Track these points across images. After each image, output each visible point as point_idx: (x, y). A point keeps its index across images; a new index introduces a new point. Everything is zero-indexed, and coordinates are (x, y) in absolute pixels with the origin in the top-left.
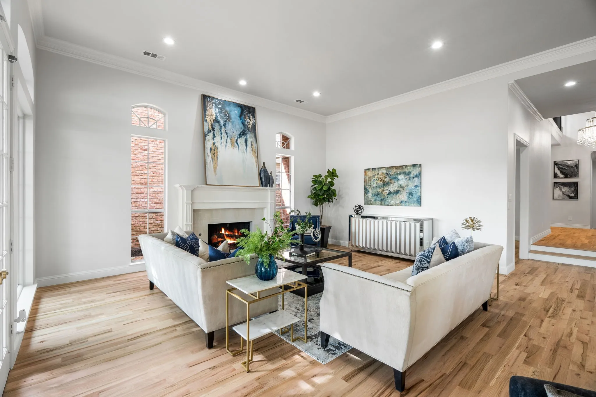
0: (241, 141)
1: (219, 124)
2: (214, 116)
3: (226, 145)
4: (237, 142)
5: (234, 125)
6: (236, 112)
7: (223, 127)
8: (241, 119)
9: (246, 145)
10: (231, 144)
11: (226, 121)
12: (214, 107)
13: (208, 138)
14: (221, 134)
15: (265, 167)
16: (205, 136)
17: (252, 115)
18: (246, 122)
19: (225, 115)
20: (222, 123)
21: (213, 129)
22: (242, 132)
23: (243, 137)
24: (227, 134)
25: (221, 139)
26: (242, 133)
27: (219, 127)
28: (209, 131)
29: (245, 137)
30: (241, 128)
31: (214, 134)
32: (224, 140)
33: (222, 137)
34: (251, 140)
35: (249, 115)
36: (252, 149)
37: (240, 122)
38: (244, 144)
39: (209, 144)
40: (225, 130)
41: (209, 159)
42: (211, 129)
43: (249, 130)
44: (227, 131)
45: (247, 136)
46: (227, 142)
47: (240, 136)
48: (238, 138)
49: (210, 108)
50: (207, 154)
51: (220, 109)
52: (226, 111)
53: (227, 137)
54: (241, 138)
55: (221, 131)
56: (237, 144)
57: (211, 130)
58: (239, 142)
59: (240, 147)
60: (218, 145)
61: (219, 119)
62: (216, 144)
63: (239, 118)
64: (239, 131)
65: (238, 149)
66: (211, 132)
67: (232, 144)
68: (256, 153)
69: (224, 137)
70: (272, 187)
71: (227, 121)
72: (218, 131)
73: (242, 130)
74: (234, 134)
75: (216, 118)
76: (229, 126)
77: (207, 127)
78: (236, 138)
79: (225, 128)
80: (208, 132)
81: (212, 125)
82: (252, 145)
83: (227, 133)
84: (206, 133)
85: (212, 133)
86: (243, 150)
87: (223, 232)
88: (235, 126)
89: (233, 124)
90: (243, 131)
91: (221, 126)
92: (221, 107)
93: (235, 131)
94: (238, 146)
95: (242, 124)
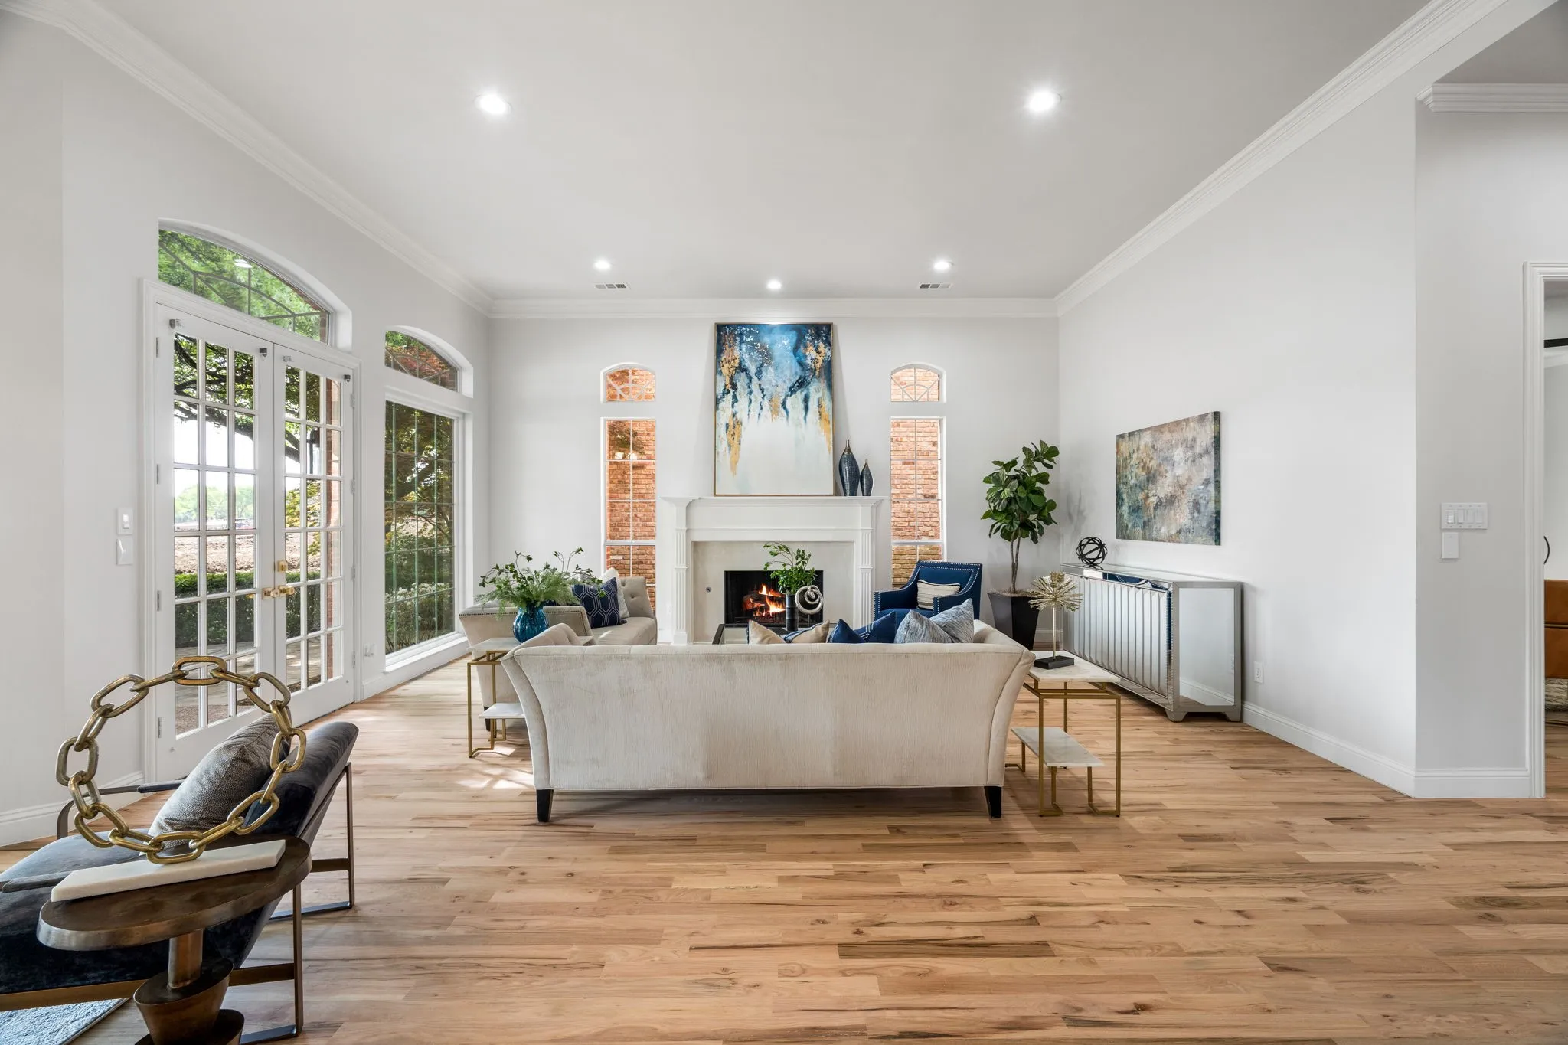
0: (795, 402)
1: (747, 374)
2: (737, 361)
3: (759, 414)
4: (784, 404)
5: (779, 370)
6: (786, 344)
7: (755, 379)
8: (795, 356)
9: (806, 409)
10: (771, 411)
11: (761, 366)
12: (737, 342)
13: (722, 405)
14: (750, 392)
15: (849, 451)
16: (717, 401)
17: (823, 341)
18: (809, 358)
19: (762, 353)
20: (753, 370)
21: (734, 386)
22: (798, 381)
23: (799, 392)
24: (762, 392)
25: (750, 403)
26: (797, 384)
27: (747, 381)
28: (726, 392)
29: (805, 392)
30: (796, 373)
31: (734, 397)
32: (755, 405)
33: (751, 400)
34: (820, 395)
35: (816, 342)
36: (820, 415)
37: (794, 361)
38: (802, 406)
39: (725, 417)
40: (760, 385)
41: (723, 447)
42: (729, 386)
43: (814, 374)
44: (762, 386)
45: (808, 389)
46: (762, 408)
47: (792, 390)
48: (787, 396)
49: (730, 347)
50: (720, 436)
51: (751, 343)
52: (762, 346)
53: (763, 398)
54: (793, 396)
55: (749, 388)
56: (785, 408)
57: (730, 389)
58: (788, 405)
59: (790, 414)
60: (742, 415)
61: (746, 364)
62: (737, 415)
63: (792, 354)
64: (790, 380)
65: (785, 419)
66: (729, 392)
67: (774, 411)
68: (829, 423)
69: (756, 398)
70: (868, 494)
71: (765, 364)
72: (744, 389)
73: (797, 378)
74: (779, 389)
75: (740, 364)
76: (769, 374)
77: (723, 384)
78: (783, 397)
79: (759, 379)
80: (723, 394)
81: (731, 379)
82: (820, 406)
83: (762, 390)
84: (719, 397)
85: (731, 393)
86: (798, 419)
87: (764, 591)
88: (782, 372)
89: (776, 369)
90: (800, 379)
91: (750, 379)
92: (752, 339)
93: (780, 383)
94: (787, 412)
95: (797, 365)
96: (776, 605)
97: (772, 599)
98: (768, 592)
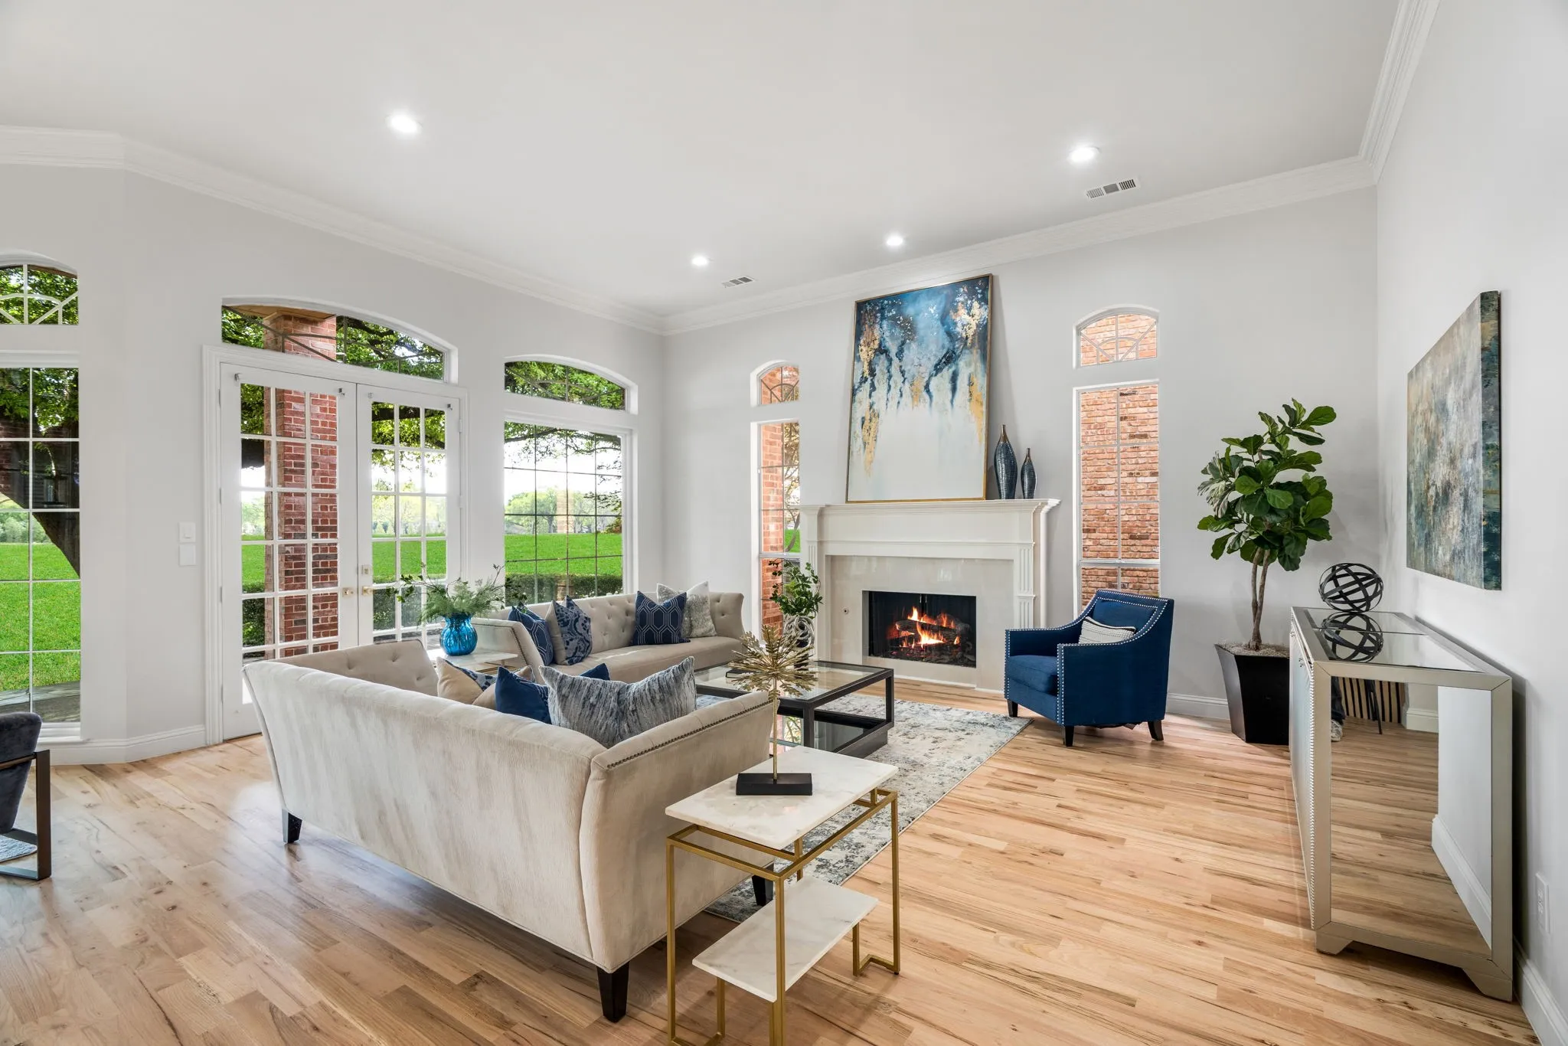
0: (941, 383)
1: (888, 356)
2: (877, 342)
3: (899, 403)
4: (927, 387)
5: (924, 345)
6: (932, 312)
7: (895, 360)
8: (943, 324)
9: (954, 389)
10: (912, 397)
11: (903, 343)
12: (878, 320)
13: (859, 395)
14: (890, 377)
15: (1005, 438)
16: (854, 392)
17: (978, 300)
18: (959, 325)
19: (903, 328)
20: (894, 351)
21: (872, 373)
22: (945, 356)
23: (945, 370)
24: (903, 376)
25: (889, 390)
26: (944, 360)
27: (886, 363)
28: (864, 380)
29: (953, 368)
30: (943, 347)
31: (873, 386)
32: (895, 392)
33: (890, 386)
34: (972, 369)
35: (969, 302)
36: (971, 395)
37: (942, 331)
38: (949, 386)
39: (861, 410)
40: (901, 367)
41: (857, 444)
42: (866, 374)
43: (966, 344)
44: (903, 368)
45: (957, 365)
46: (901, 395)
47: (938, 369)
48: (931, 376)
49: (870, 326)
50: (855, 432)
51: (894, 319)
52: (906, 320)
53: (904, 382)
54: (939, 375)
55: (889, 372)
56: (928, 392)
57: (868, 376)
58: (932, 387)
59: (934, 398)
60: (880, 406)
61: (887, 344)
62: (875, 407)
63: (939, 322)
64: (935, 356)
65: (927, 405)
66: (866, 379)
67: (915, 396)
68: (982, 404)
69: (896, 383)
70: (1031, 496)
71: (908, 341)
72: (883, 374)
73: (945, 352)
74: (922, 369)
75: (880, 345)
76: (912, 352)
77: (860, 372)
78: (927, 379)
79: (900, 360)
80: (861, 383)
81: (870, 363)
82: (971, 384)
83: (903, 373)
84: (856, 387)
85: (869, 381)
86: (944, 404)
87: (915, 616)
88: (928, 346)
89: (920, 345)
90: (947, 353)
91: (890, 360)
92: (894, 313)
93: (923, 361)
94: (931, 397)
95: (946, 336)
96: (930, 635)
97: (924, 627)
98: (919, 618)
